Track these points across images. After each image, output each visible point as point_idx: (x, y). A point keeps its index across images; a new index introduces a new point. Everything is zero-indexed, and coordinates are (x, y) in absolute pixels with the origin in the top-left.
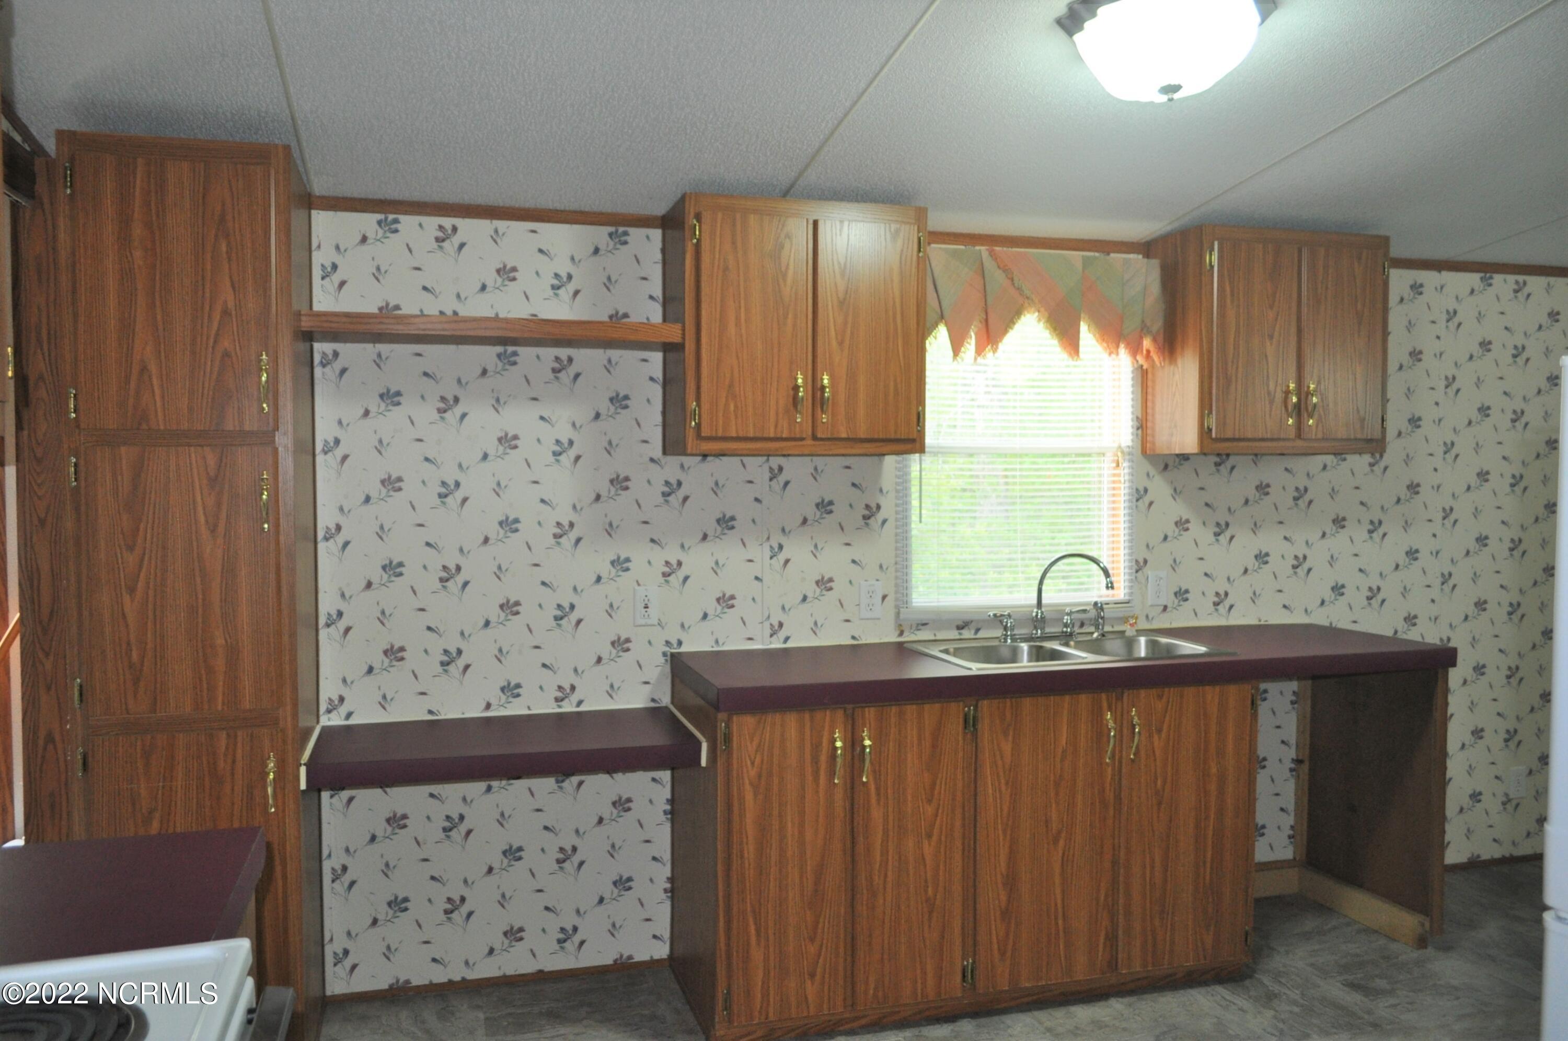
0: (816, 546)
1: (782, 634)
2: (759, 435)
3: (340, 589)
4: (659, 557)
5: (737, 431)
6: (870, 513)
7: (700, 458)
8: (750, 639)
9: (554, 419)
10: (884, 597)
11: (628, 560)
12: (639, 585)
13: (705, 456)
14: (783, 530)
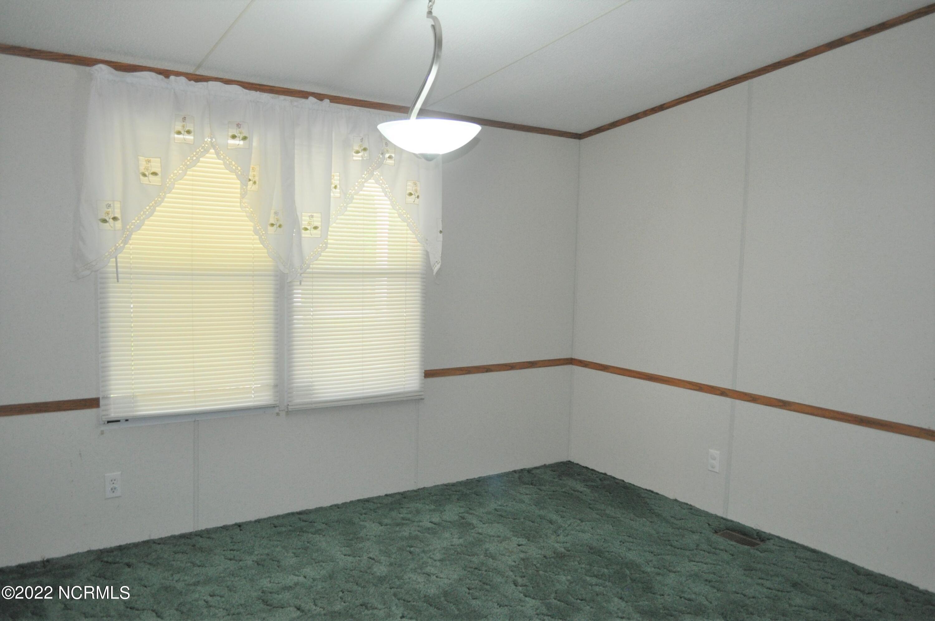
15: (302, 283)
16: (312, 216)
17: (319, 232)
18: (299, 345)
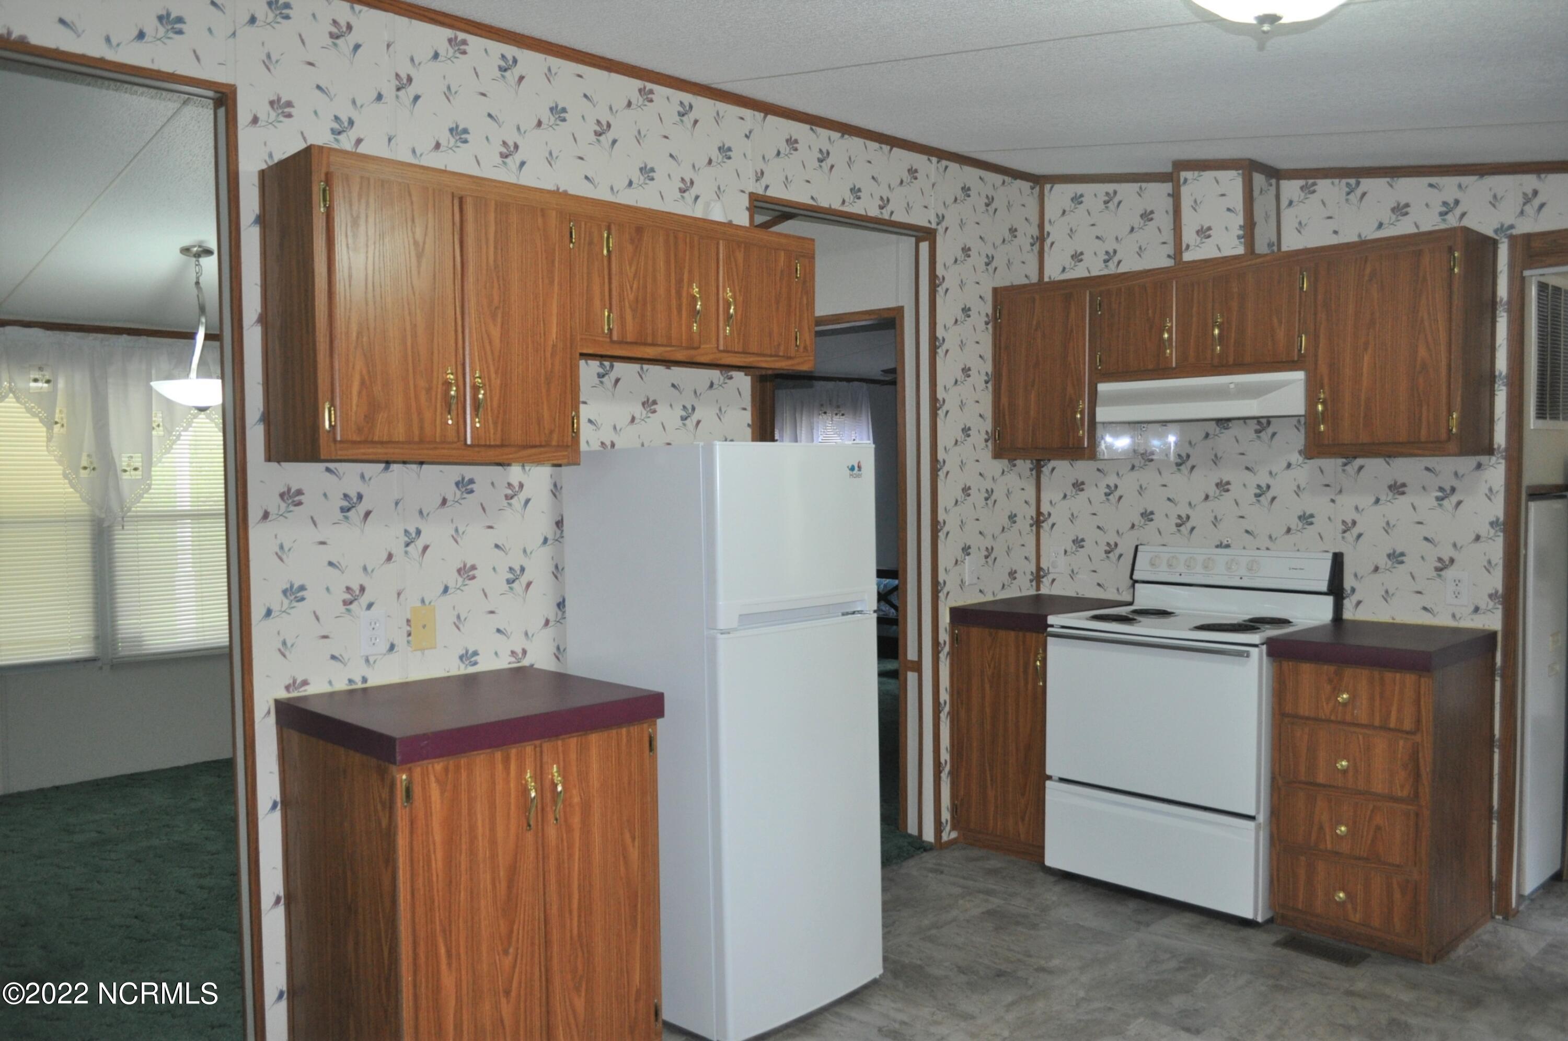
15: (125, 527)
16: (131, 457)
17: (140, 473)
18: (123, 584)
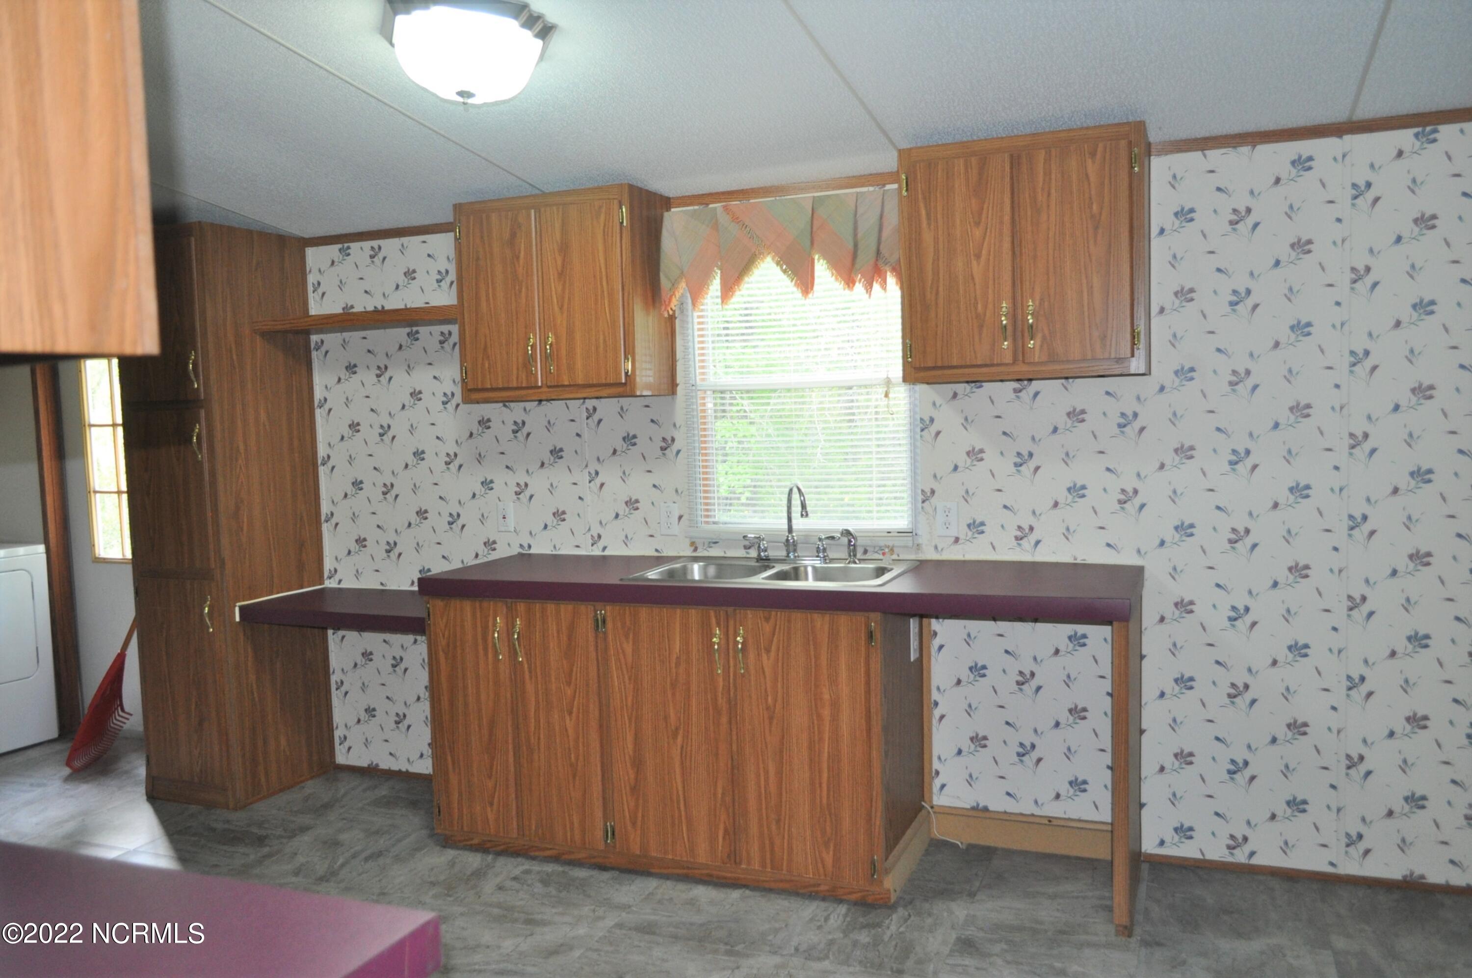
0: (624, 473)
1: (601, 544)
2: (506, 385)
3: (331, 498)
4: (513, 479)
5: (491, 384)
6: (667, 444)
7: (537, 403)
8: (578, 546)
9: (442, 378)
10: (680, 517)
11: (492, 482)
12: (500, 500)
13: (540, 401)
14: (598, 459)
